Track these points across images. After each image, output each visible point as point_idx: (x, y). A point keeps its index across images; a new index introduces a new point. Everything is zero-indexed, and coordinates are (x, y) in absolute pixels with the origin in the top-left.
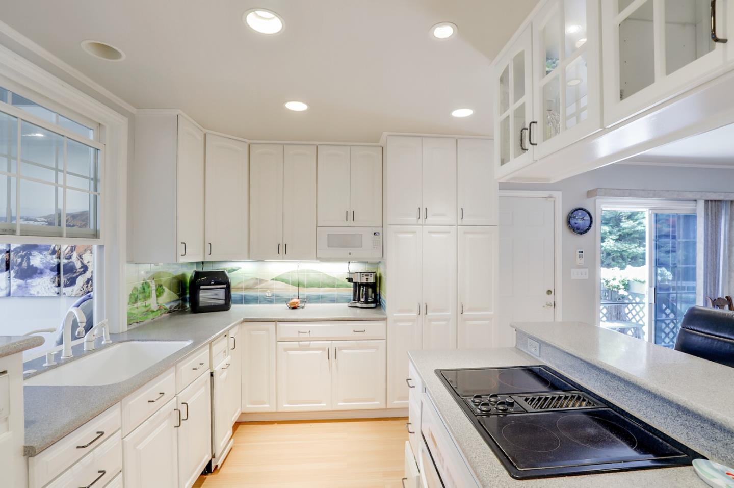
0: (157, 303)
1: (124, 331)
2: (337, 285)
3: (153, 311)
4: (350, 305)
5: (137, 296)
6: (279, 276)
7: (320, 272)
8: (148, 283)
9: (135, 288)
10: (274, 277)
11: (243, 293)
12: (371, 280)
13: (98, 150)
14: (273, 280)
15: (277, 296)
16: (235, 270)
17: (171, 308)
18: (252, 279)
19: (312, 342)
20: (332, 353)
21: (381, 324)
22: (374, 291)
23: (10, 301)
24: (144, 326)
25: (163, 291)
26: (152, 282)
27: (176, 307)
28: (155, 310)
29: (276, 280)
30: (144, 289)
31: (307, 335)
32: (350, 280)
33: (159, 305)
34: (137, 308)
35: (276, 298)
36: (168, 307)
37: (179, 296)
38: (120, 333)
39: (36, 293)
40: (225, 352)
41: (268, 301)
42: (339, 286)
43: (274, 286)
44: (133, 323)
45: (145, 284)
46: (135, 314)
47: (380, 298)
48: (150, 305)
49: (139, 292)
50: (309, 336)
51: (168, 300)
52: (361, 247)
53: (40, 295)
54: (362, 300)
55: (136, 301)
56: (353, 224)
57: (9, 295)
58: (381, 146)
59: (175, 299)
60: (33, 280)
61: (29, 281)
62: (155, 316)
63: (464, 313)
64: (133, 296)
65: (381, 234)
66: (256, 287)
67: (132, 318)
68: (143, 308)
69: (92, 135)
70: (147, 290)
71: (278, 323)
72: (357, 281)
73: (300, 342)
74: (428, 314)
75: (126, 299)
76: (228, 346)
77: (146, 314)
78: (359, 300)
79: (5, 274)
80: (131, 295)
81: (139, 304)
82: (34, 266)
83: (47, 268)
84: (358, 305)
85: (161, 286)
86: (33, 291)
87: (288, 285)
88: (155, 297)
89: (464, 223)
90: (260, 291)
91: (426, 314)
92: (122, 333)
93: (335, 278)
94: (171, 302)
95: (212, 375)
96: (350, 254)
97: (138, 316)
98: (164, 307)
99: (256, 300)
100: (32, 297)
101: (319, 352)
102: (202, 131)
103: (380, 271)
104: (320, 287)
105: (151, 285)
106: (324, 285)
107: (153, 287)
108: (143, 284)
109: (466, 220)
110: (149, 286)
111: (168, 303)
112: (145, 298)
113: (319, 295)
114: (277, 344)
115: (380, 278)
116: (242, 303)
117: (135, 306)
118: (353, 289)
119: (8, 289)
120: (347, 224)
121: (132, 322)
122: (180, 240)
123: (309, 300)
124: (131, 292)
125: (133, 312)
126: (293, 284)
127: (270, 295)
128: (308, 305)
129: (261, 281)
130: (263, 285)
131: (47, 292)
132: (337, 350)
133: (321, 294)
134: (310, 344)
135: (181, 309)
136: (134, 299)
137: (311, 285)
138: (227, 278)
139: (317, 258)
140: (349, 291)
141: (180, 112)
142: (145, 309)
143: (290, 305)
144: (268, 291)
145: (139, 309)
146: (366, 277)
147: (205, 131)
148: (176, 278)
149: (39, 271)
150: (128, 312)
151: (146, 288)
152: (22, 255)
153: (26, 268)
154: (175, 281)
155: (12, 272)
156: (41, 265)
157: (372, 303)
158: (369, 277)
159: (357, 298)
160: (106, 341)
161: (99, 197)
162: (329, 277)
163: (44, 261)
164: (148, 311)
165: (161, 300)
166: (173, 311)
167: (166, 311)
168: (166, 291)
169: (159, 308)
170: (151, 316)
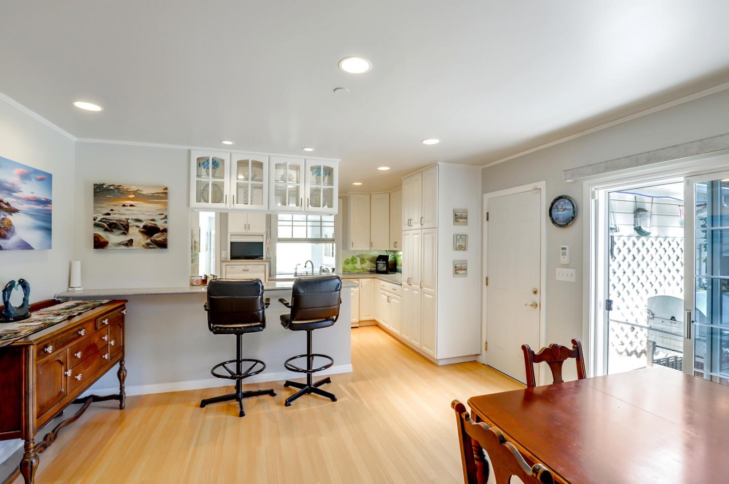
5: (349, 262)
9: (348, 259)
17: (370, 270)
21: (400, 287)
25: (366, 262)
26: (357, 258)
28: (360, 269)
33: (362, 267)
44: (346, 271)
48: (357, 266)
64: (346, 262)
68: (352, 267)
70: (354, 260)
81: (349, 265)
85: (364, 260)
88: (360, 264)
108: (352, 258)
109: (425, 226)
112: (354, 264)
132: (391, 298)
150: (343, 267)
154: (375, 259)
164: (355, 268)
165: (364, 266)
166: (373, 271)
167: (367, 271)
168: (368, 262)
169: (363, 269)
170: (357, 271)
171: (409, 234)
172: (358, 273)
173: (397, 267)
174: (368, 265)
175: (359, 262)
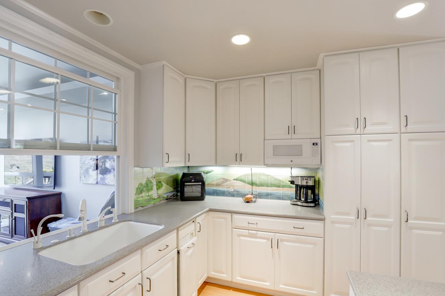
0: (157, 194)
1: (132, 212)
2: (282, 186)
3: (154, 199)
4: (292, 203)
5: (142, 189)
6: (239, 177)
7: (269, 175)
8: (150, 180)
9: (141, 184)
10: (235, 178)
11: (215, 188)
12: (311, 183)
13: (116, 94)
14: (234, 180)
15: (238, 192)
16: (210, 172)
17: (167, 196)
18: (221, 179)
19: (258, 232)
20: (275, 243)
21: (319, 224)
22: (313, 192)
23: (97, 186)
24: (146, 209)
25: (162, 185)
26: (153, 180)
27: (171, 196)
28: (156, 198)
29: (237, 180)
30: (147, 184)
31: (255, 226)
32: (292, 182)
33: (159, 195)
34: (142, 197)
35: (237, 193)
36: (165, 196)
37: (174, 189)
38: (129, 214)
39: (107, 183)
40: (192, 234)
41: (231, 195)
42: (284, 186)
43: (235, 184)
44: (140, 207)
45: (148, 181)
46: (140, 201)
47: (319, 199)
48: (152, 195)
49: (143, 186)
50: (256, 227)
51: (166, 192)
52: (302, 155)
53: (109, 184)
54: (303, 199)
55: (141, 192)
56: (294, 136)
57: (97, 183)
58: (318, 69)
59: (171, 191)
60: (107, 175)
61: (105, 176)
62: (156, 202)
63: (409, 221)
64: (139, 189)
65: (319, 144)
66: (223, 184)
67: (138, 204)
68: (146, 197)
69: (113, 85)
70: (149, 185)
71: (233, 214)
72: (298, 184)
73: (250, 231)
74: (368, 218)
75: (134, 191)
76: (195, 229)
77: (148, 201)
78: (300, 199)
79: (96, 171)
80: (137, 188)
81: (143, 194)
82: (107, 167)
83: (112, 169)
84: (299, 203)
85: (160, 182)
86: (107, 182)
87: (245, 184)
88: (156, 189)
89: (409, 131)
90: (226, 187)
91: (365, 218)
92: (131, 213)
93: (281, 180)
94: (168, 193)
95: (178, 252)
96: (292, 161)
97: (143, 202)
98: (162, 196)
99: (223, 194)
100: (106, 184)
101: (265, 241)
102: (183, 76)
103: (319, 175)
104: (268, 187)
105: (153, 181)
106: (272, 185)
107: (154, 182)
108: (146, 181)
109: (410, 127)
110: (151, 182)
111: (165, 194)
112: (148, 191)
113: (268, 193)
114: (232, 230)
115: (319, 181)
117: (141, 195)
118: (295, 189)
119: (97, 180)
120: (289, 136)
121: (138, 206)
122: (165, 152)
123: (260, 196)
124: (138, 187)
125: (139, 199)
126: (249, 184)
128: (259, 200)
129: (227, 180)
130: (228, 183)
131: (112, 182)
132: (279, 241)
133: (269, 192)
134: (257, 233)
135: (175, 197)
136: (140, 191)
137: (262, 185)
138: (203, 178)
139: (265, 165)
140: (292, 191)
141: (164, 62)
142: (149, 198)
143: (245, 199)
144: (231, 188)
145: (144, 198)
146: (306, 181)
147: (186, 76)
148: (172, 177)
149: (109, 171)
150: (134, 200)
151: (149, 183)
152: (102, 162)
153: (104, 168)
154: (172, 179)
155: (98, 170)
156: (110, 167)
157: (311, 202)
158: (309, 181)
159: (298, 197)
160: (115, 220)
161: (117, 124)
162: (276, 179)
163: (111, 165)
165: (160, 192)
166: (169, 198)
167: (164, 199)
168: (164, 186)
170: (153, 202)
175: (155, 187)
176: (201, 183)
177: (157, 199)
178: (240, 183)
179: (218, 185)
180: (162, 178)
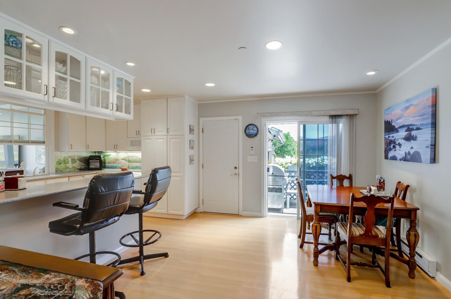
0: (72, 166)
3: (70, 168)
5: (61, 162)
6: (124, 158)
8: (67, 158)
9: (60, 160)
11: (112, 165)
14: (121, 159)
16: (109, 156)
17: (81, 168)
18: (115, 159)
24: (64, 172)
25: (76, 161)
36: (79, 167)
37: (86, 164)
41: (120, 168)
43: (122, 162)
44: (59, 171)
48: (68, 166)
51: (79, 165)
59: (84, 165)
62: (71, 170)
66: (116, 162)
67: (58, 169)
68: (64, 166)
70: (66, 161)
75: (55, 163)
77: (65, 169)
80: (57, 162)
85: (74, 160)
87: (126, 162)
89: (170, 134)
90: (118, 164)
92: (53, 173)
96: (138, 149)
97: (61, 169)
98: (76, 167)
99: (116, 168)
104: (137, 163)
105: (69, 159)
106: (139, 162)
108: (64, 158)
112: (65, 163)
113: (137, 166)
116: (111, 168)
117: (60, 165)
120: (137, 136)
123: (133, 168)
125: (58, 167)
127: (121, 165)
129: (118, 160)
130: (118, 161)
136: (59, 163)
145: (62, 167)
148: (84, 158)
150: (55, 167)
161: (45, 130)
164: (67, 168)
165: (74, 165)
166: (82, 169)
167: (78, 169)
168: (78, 162)
169: (74, 167)
170: (69, 170)
171: (150, 139)
172: (70, 172)
173: (106, 164)
174: (78, 165)
175: (70, 162)
176: (99, 161)
177: (72, 168)
178: (124, 161)
179: (114, 163)
180: (76, 158)
